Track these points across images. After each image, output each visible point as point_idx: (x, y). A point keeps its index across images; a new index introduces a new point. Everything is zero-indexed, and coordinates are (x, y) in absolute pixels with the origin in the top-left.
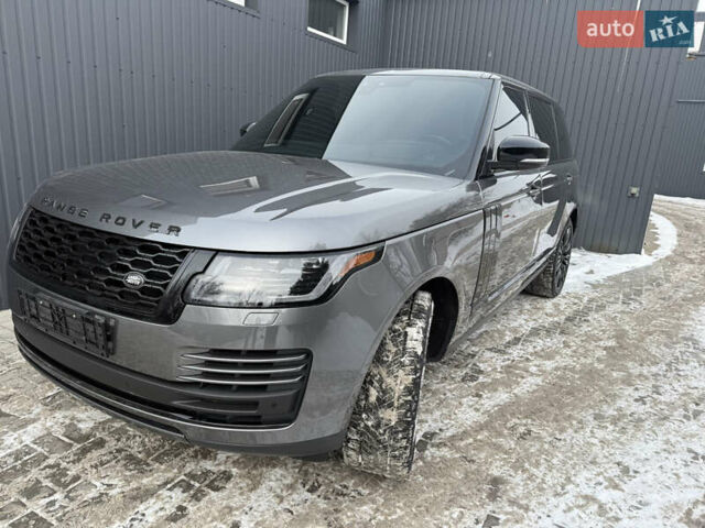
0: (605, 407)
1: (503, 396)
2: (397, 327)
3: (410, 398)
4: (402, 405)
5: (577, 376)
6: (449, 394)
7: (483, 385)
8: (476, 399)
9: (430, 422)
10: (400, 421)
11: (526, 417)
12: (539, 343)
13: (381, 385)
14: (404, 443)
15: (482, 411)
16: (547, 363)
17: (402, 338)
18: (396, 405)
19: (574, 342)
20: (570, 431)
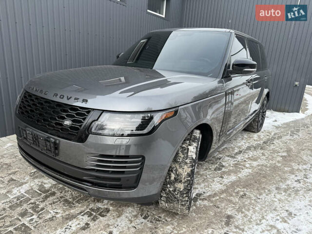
0: (281, 184)
1: (233, 178)
2: (184, 146)
3: (189, 178)
4: (186, 181)
5: (268, 169)
6: (208, 176)
7: (224, 173)
8: (221, 179)
9: (199, 189)
10: (185, 189)
11: (244, 188)
12: (251, 154)
13: (176, 172)
14: (187, 199)
15: (223, 184)
16: (254, 163)
17: (186, 151)
18: (183, 181)
19: (267, 153)
20: (264, 195)
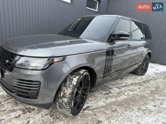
0: (142, 106)
1: (114, 100)
3: (70, 96)
5: (138, 97)
7: (110, 96)
9: (90, 104)
11: (117, 106)
12: (131, 87)
13: (64, 92)
14: (69, 107)
16: (131, 92)
17: (71, 80)
20: (128, 112)
